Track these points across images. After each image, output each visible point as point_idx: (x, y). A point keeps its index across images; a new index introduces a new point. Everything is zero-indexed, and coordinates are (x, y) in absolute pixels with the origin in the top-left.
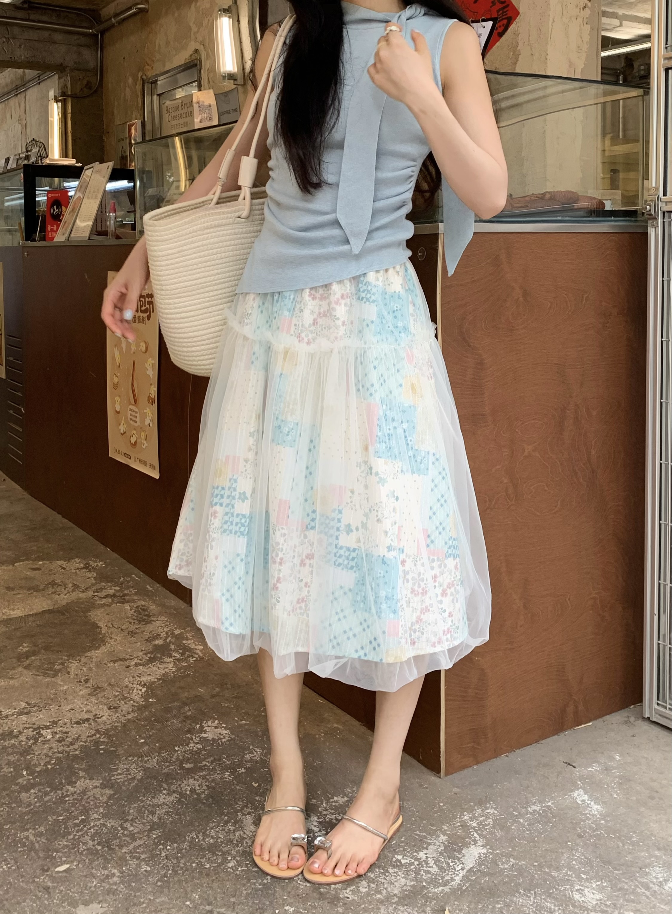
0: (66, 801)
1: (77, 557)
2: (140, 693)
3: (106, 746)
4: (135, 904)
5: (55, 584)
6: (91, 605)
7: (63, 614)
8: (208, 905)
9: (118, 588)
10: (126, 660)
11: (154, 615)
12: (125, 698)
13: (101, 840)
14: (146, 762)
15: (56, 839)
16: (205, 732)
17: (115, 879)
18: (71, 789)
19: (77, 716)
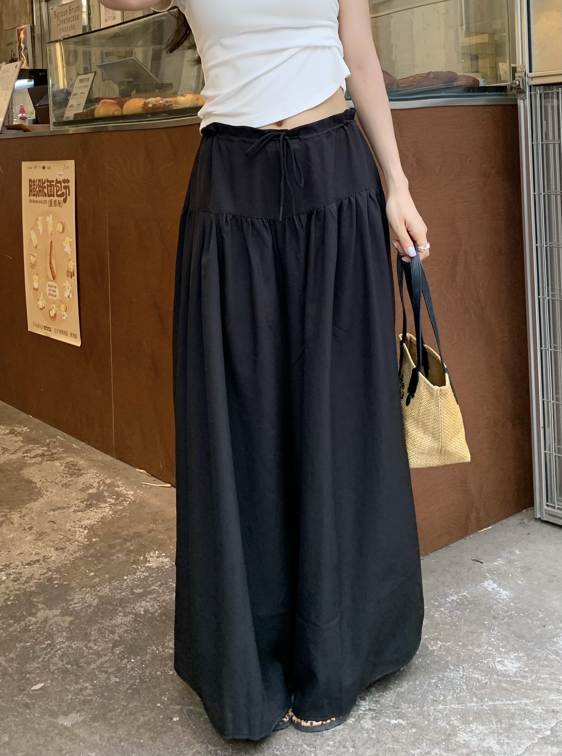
0: (30, 630)
1: (1, 424)
2: (83, 535)
3: (59, 581)
4: (110, 711)
6: (22, 465)
8: (178, 705)
10: (64, 508)
11: (84, 469)
12: (69, 540)
13: (70, 659)
14: (99, 591)
15: (26, 662)
16: (149, 562)
17: (89, 691)
18: (33, 619)
19: (27, 558)
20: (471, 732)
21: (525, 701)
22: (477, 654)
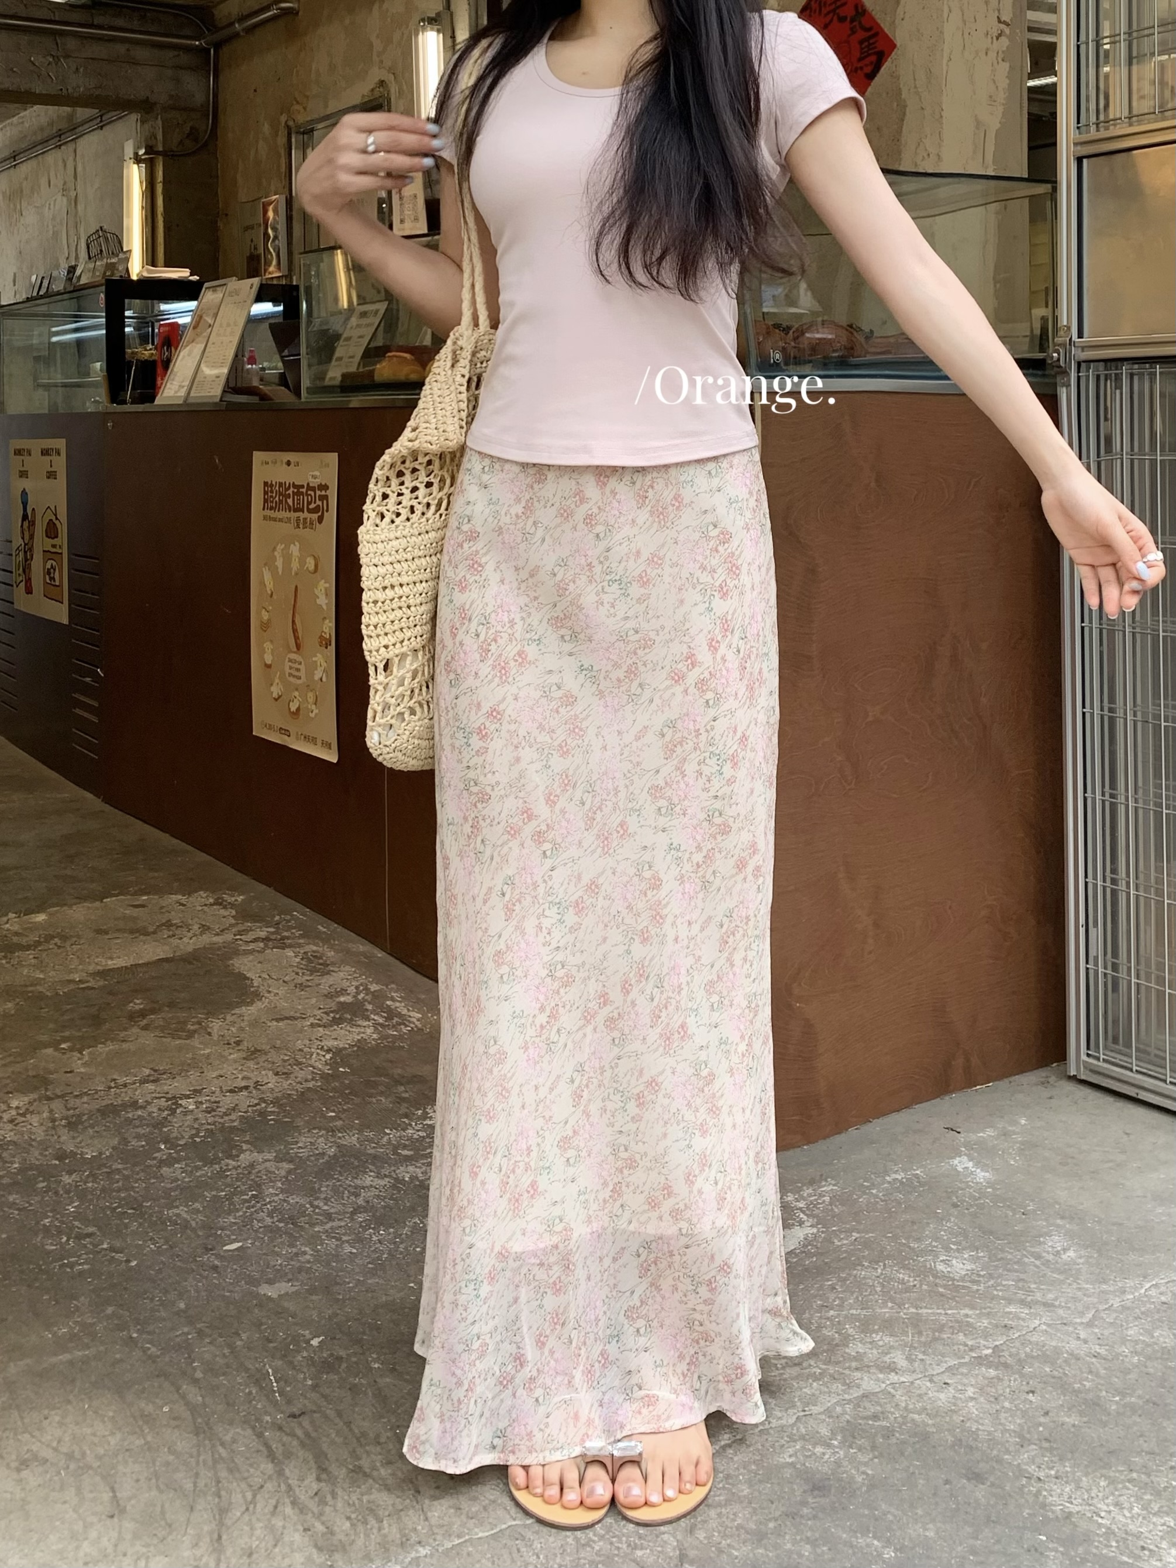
0: (228, 1175)
1: (201, 889)
2: (323, 1059)
3: (277, 1116)
4: (337, 1284)
5: (172, 925)
6: (231, 951)
7: (190, 963)
9: (272, 930)
10: (295, 1018)
11: (333, 964)
12: (298, 1064)
13: (283, 1215)
14: (339, 1138)
15: (219, 1216)
17: (308, 1257)
18: (232, 1163)
19: (230, 1082)
20: (871, 1343)
21: (967, 1311)
22: (913, 1249)
